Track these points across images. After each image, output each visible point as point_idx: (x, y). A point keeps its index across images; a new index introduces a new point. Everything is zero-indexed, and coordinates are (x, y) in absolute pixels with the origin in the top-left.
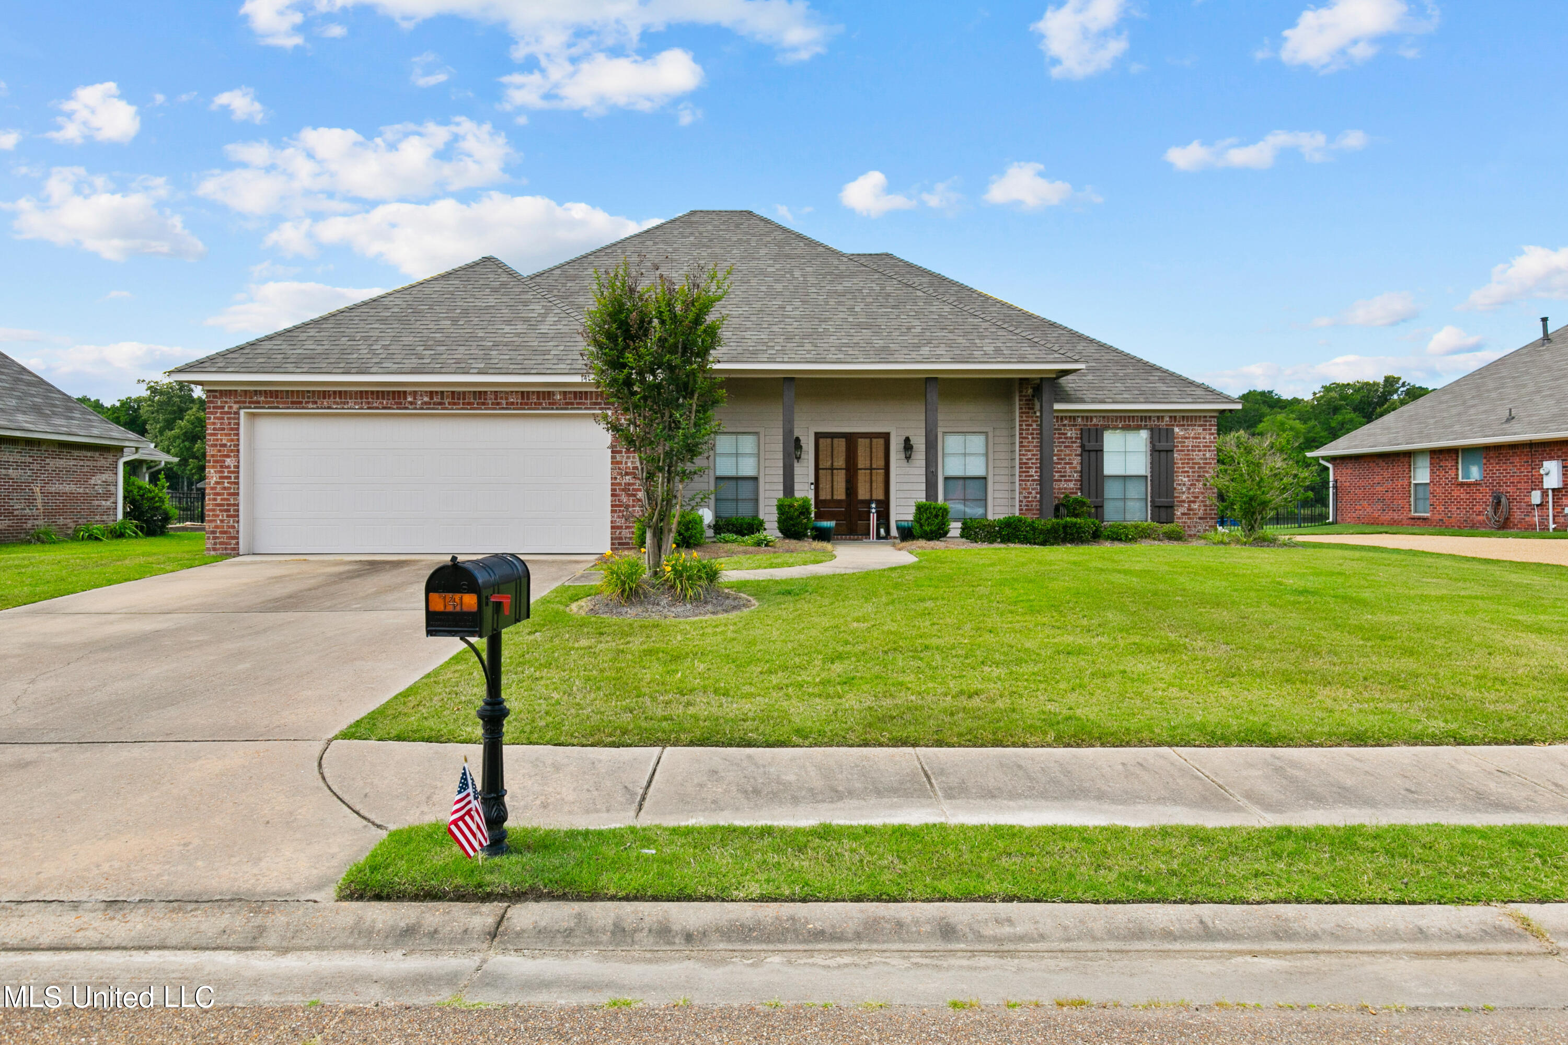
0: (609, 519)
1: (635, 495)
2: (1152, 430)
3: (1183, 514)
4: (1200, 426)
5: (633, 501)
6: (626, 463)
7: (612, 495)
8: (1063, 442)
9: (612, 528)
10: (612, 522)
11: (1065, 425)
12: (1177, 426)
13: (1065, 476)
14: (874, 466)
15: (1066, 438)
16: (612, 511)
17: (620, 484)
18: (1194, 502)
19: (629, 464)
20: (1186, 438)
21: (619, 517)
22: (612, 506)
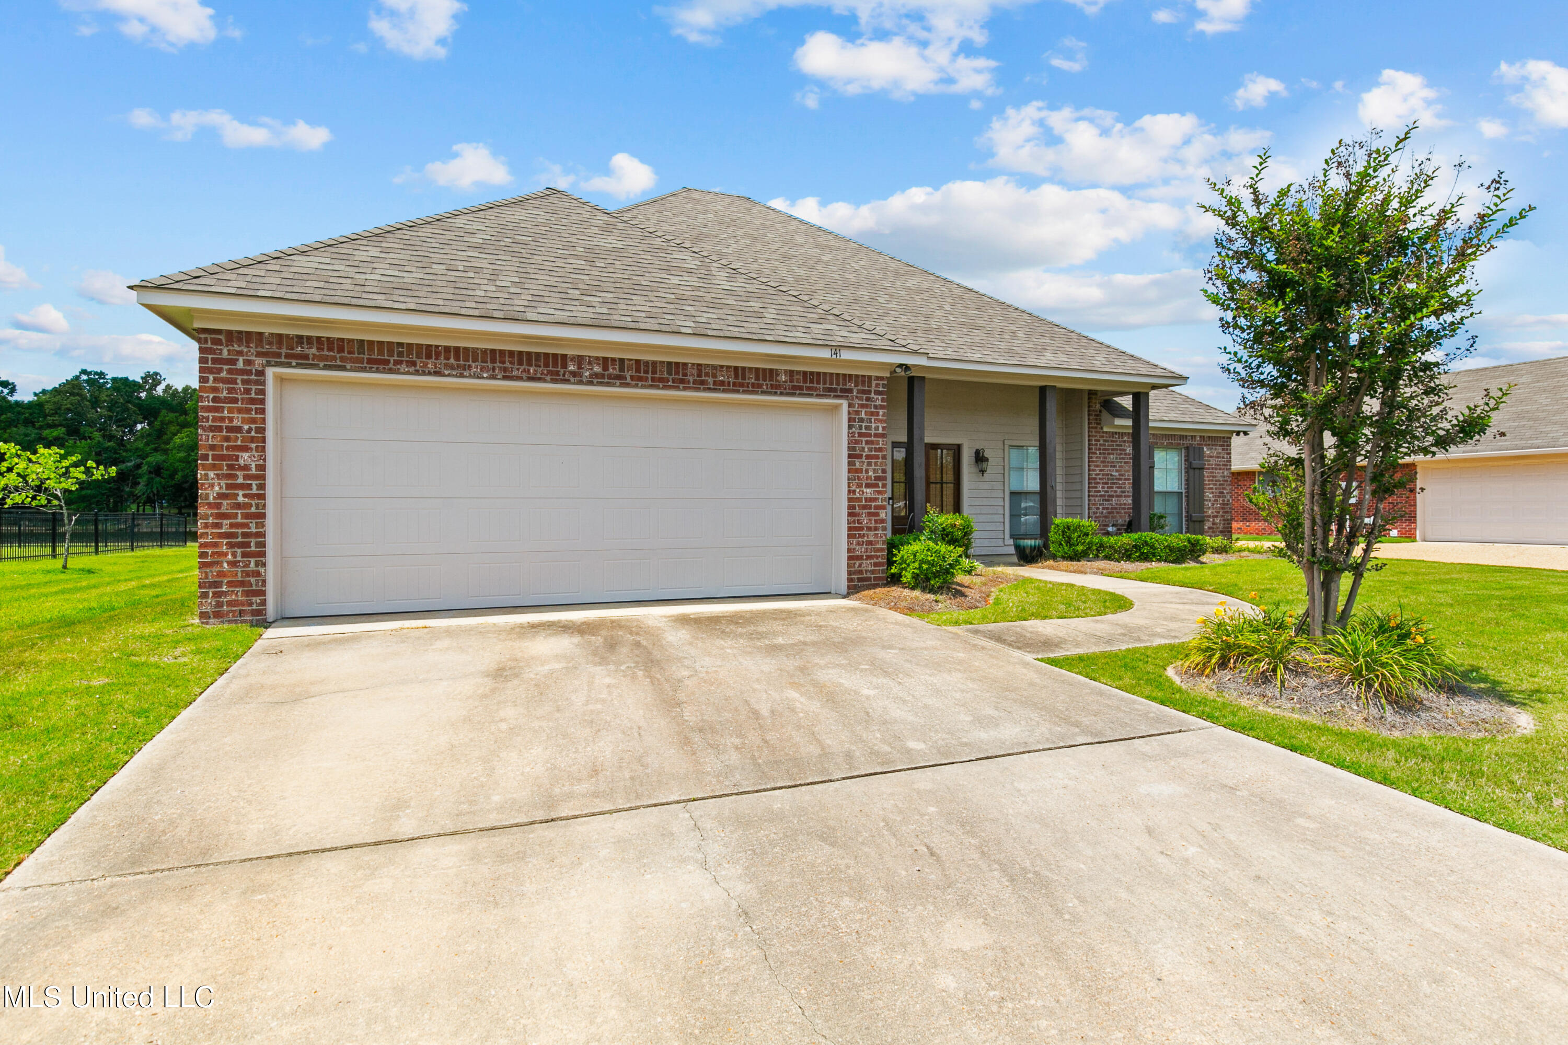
0: (845, 547)
1: (877, 514)
2: (1187, 448)
3: (1209, 528)
4: (1220, 446)
5: (876, 521)
6: (867, 471)
7: (850, 514)
8: (1123, 458)
9: (850, 558)
10: (849, 550)
11: (1124, 442)
12: (1206, 445)
13: (1124, 492)
14: (944, 480)
15: (1125, 454)
16: (849, 536)
17: (859, 500)
18: (1216, 516)
19: (871, 473)
20: (1211, 457)
21: (858, 543)
22: (850, 529)
